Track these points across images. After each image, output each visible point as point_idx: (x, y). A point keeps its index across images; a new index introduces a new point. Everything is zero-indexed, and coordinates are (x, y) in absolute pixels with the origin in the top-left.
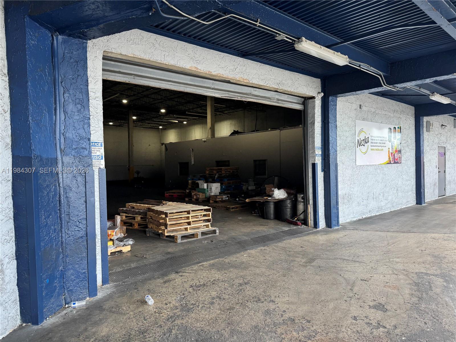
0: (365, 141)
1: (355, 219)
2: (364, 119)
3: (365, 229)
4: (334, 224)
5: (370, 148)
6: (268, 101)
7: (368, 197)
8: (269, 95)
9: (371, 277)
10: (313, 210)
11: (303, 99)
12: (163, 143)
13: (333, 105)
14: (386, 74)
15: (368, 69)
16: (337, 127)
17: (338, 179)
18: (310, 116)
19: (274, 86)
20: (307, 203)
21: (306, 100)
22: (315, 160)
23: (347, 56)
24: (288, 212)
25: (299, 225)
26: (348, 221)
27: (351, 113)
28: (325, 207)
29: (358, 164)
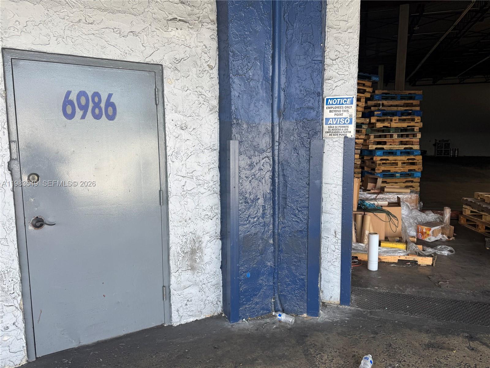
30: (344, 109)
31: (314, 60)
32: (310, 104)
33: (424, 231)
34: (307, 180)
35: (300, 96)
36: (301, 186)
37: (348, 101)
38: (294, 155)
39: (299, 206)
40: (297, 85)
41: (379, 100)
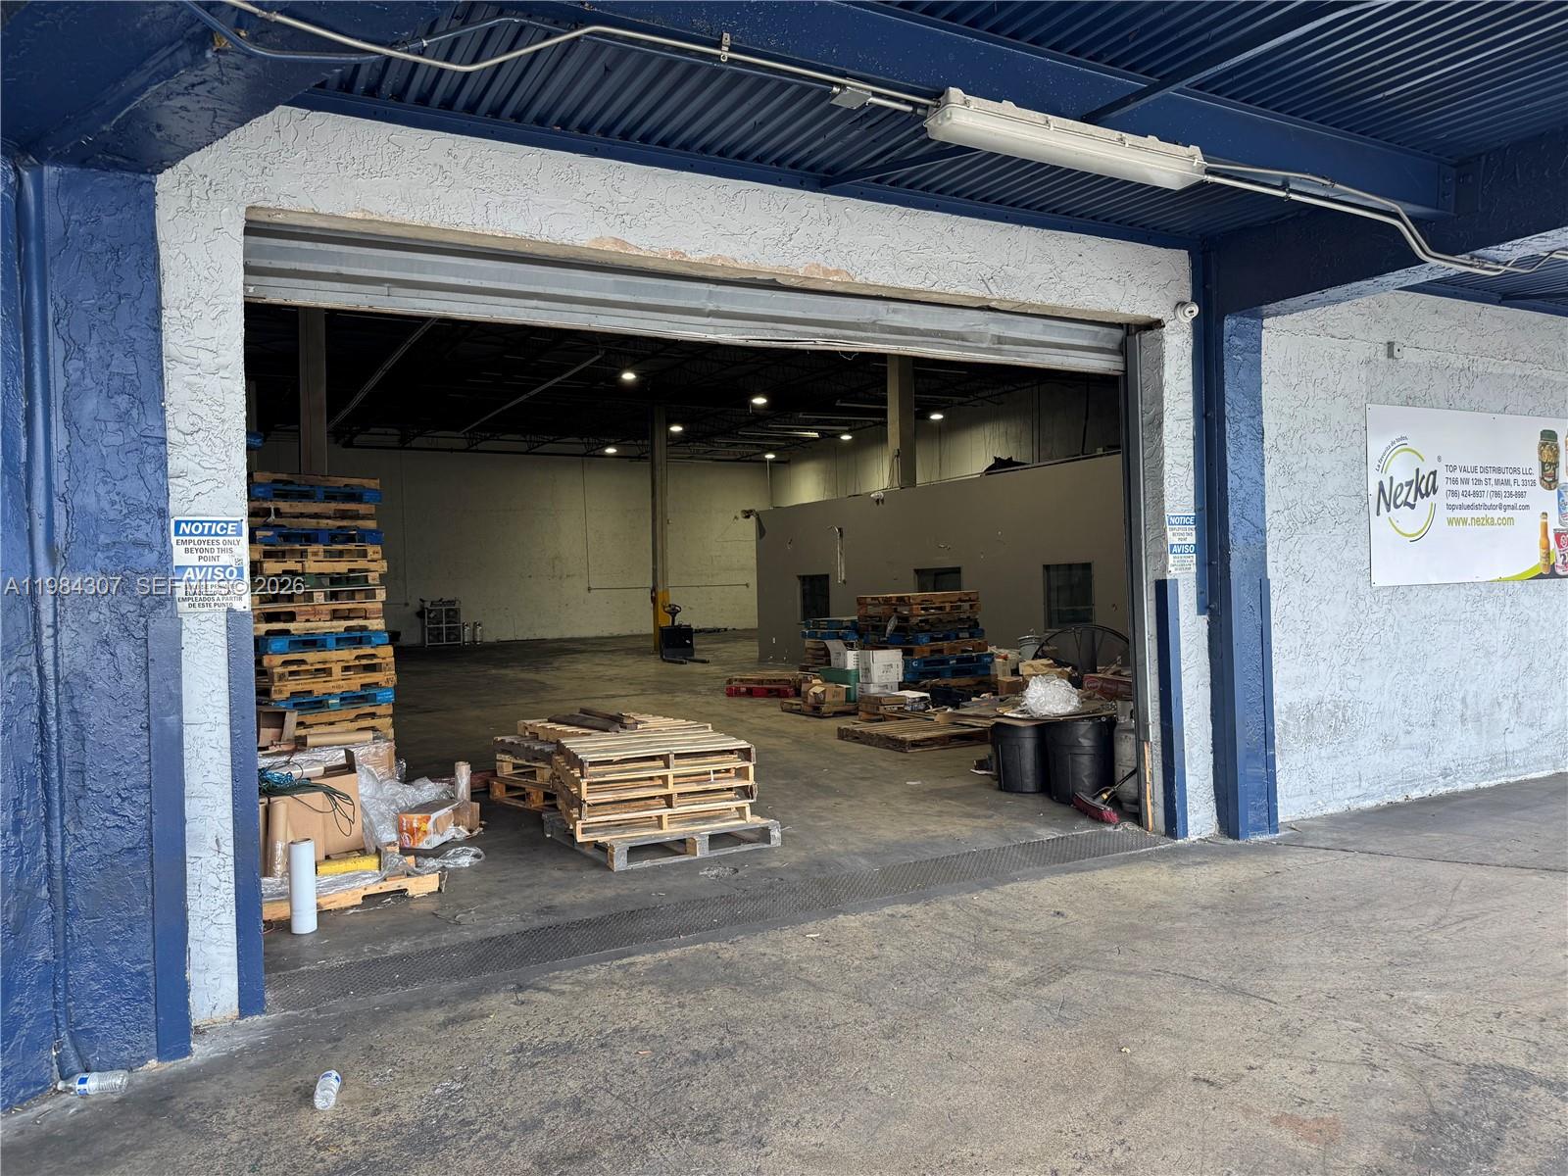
0: (1418, 489)
1: (1369, 804)
2: (1409, 401)
3: (1381, 848)
4: (1250, 821)
5: (1443, 514)
6: (950, 347)
7: (1435, 715)
8: (961, 325)
9: (1251, 1068)
10: (1160, 765)
11: (1119, 334)
12: (751, 511)
13: (1244, 350)
16: (1263, 434)
17: (1270, 643)
18: (1144, 395)
19: (963, 289)
20: (1142, 738)
21: (1134, 335)
22: (1165, 568)
23: (1195, 150)
24: (1085, 766)
25: (1109, 823)
26: (1330, 811)
27: (1343, 380)
28: (1215, 752)
29: (1379, 580)
30: (221, 546)
31: (144, 437)
32: (140, 536)
33: (415, 825)
34: (142, 717)
35: (112, 515)
36: (126, 735)
37: (230, 528)
38: (103, 657)
39: (122, 785)
40: (101, 490)
41: (265, 499)
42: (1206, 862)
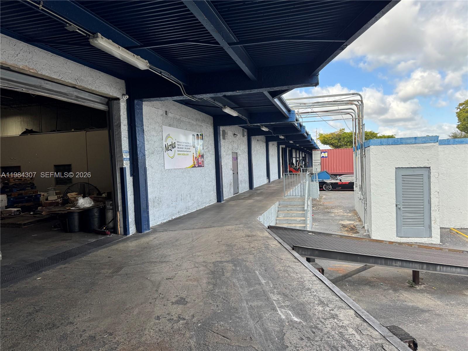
0: (172, 147)
1: (165, 221)
2: (170, 126)
4: (144, 228)
5: (177, 153)
6: (64, 97)
7: (176, 199)
9: (176, 274)
10: (122, 217)
11: (107, 100)
13: (139, 109)
14: (185, 84)
15: (168, 77)
16: (144, 131)
17: (147, 183)
18: (115, 117)
20: (116, 210)
21: (111, 101)
22: (123, 165)
23: (147, 61)
24: (96, 221)
25: (108, 235)
26: (158, 224)
27: (158, 118)
28: (135, 212)
29: (166, 168)
42: (137, 239)
